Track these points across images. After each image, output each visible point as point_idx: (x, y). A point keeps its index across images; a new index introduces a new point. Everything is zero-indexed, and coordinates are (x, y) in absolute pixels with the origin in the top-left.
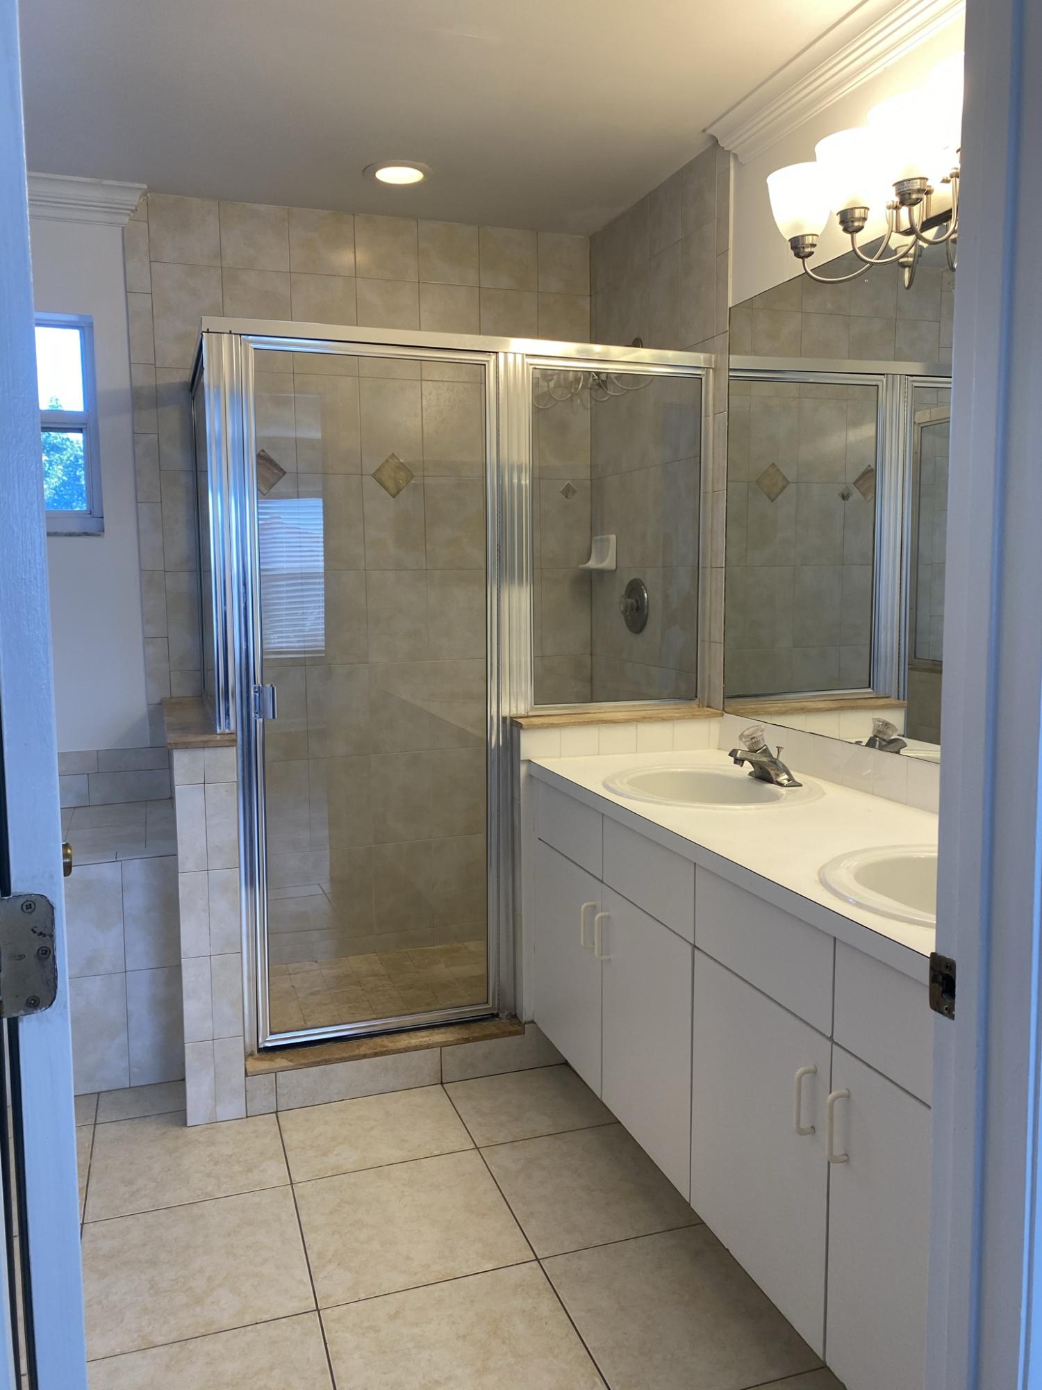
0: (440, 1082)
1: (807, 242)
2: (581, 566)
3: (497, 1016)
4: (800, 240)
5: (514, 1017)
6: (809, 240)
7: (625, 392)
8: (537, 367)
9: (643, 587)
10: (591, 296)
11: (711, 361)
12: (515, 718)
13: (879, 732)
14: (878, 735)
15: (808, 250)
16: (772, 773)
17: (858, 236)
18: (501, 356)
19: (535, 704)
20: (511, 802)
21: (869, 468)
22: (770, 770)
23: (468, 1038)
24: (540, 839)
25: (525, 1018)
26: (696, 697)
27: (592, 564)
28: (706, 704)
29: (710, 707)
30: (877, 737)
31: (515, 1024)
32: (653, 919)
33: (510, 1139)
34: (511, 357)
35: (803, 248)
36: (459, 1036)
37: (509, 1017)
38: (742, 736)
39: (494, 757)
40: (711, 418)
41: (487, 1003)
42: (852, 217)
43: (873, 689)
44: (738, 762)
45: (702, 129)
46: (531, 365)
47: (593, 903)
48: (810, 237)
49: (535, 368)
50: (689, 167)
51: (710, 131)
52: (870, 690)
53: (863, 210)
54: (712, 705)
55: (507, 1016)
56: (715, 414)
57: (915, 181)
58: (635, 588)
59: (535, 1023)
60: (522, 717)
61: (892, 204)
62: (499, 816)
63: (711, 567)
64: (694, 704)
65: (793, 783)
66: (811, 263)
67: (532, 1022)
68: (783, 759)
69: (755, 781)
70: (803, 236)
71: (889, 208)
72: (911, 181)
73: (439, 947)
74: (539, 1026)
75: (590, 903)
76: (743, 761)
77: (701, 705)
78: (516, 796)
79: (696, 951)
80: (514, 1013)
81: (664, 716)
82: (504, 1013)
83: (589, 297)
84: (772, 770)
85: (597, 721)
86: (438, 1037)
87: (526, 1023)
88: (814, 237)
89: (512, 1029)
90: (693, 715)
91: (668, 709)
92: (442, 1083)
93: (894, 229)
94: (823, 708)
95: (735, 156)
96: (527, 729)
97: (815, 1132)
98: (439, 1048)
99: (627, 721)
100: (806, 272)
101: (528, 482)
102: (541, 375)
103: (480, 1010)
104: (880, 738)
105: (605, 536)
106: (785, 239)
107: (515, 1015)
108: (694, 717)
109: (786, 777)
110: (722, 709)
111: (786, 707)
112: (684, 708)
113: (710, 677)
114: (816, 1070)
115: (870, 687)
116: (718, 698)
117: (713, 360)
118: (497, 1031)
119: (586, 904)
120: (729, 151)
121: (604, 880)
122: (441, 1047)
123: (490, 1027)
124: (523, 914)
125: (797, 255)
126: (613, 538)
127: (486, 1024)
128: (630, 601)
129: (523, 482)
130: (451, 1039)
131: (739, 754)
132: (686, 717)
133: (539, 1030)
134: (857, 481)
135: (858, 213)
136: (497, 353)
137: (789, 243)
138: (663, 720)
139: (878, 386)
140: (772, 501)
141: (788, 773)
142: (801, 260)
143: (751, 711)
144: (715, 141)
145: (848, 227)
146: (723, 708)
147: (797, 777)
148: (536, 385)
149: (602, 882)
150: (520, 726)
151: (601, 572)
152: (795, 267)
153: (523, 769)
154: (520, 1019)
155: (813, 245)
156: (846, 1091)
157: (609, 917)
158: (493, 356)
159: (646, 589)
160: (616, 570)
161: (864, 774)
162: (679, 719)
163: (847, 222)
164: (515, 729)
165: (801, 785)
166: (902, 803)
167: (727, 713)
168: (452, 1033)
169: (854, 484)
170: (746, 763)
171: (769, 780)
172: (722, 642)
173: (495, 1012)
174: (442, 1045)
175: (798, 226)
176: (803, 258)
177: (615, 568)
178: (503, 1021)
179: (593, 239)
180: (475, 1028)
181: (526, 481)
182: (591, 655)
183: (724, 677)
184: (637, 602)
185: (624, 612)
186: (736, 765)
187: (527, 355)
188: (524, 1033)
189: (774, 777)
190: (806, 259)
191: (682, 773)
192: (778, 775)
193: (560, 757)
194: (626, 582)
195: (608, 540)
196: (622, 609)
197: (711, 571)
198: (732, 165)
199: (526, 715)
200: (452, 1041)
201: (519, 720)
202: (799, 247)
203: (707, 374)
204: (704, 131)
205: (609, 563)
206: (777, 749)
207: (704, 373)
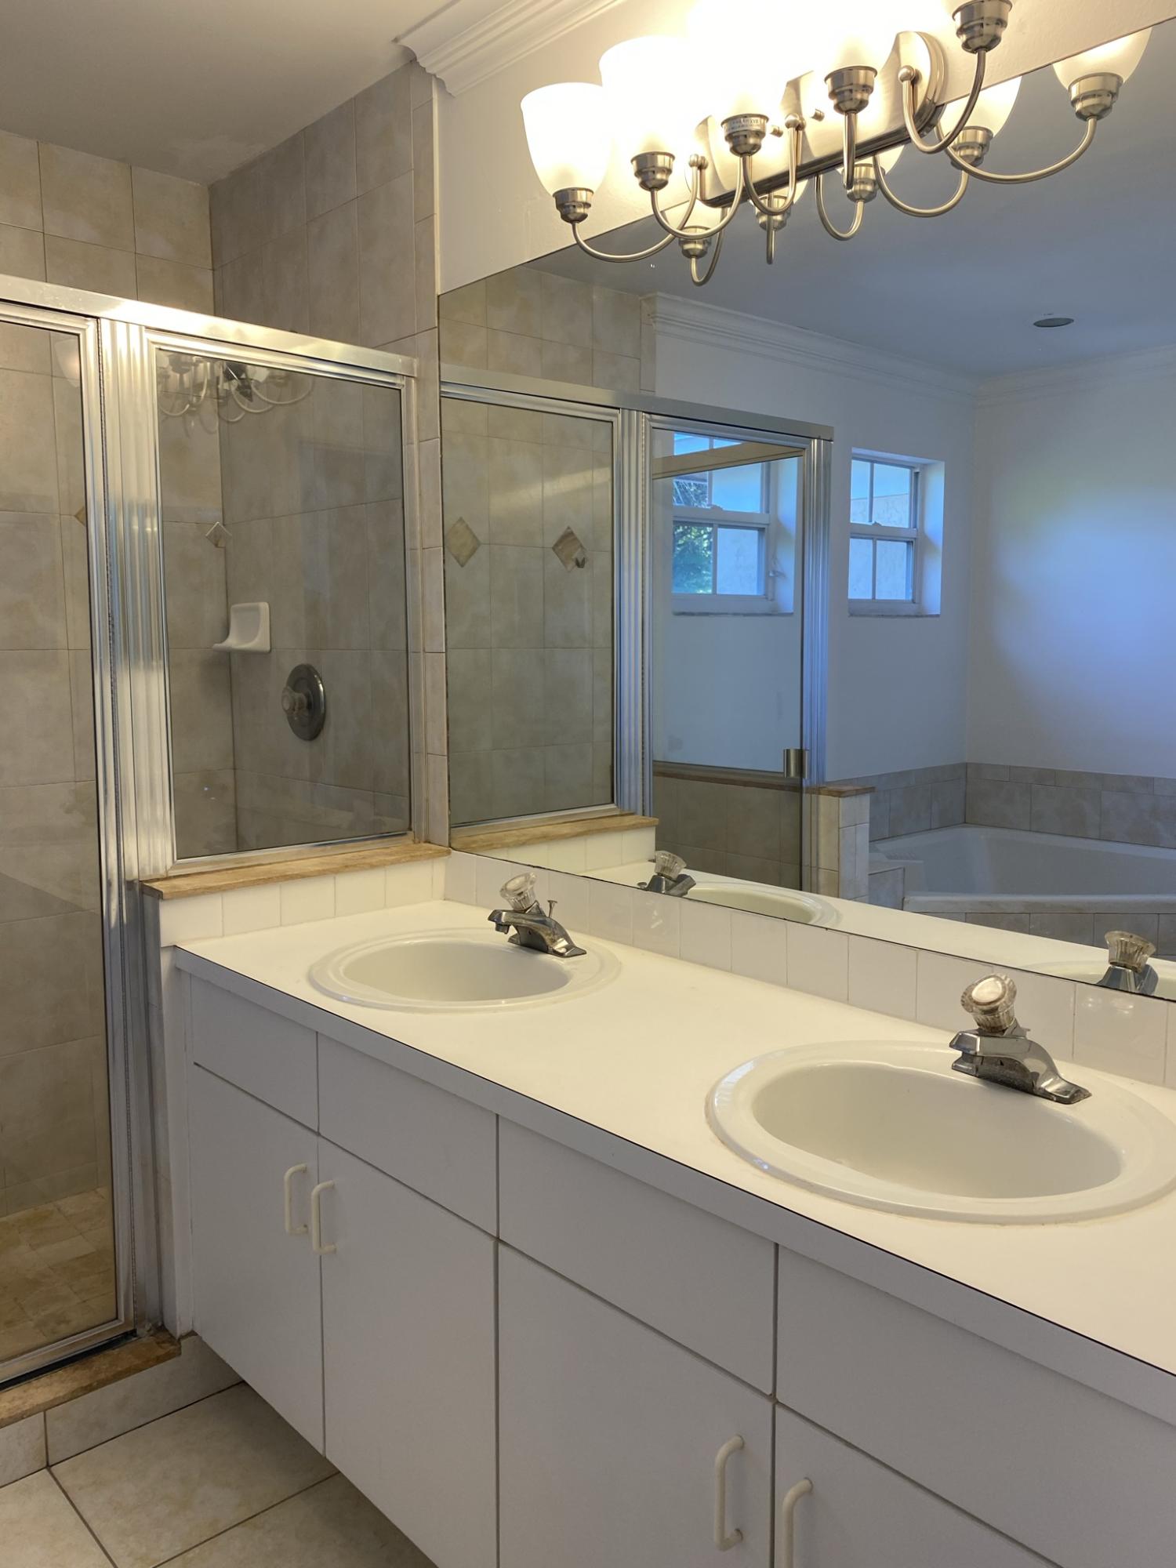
0: (45, 1464)
1: (579, 199)
2: (217, 645)
3: (133, 1333)
4: (570, 196)
5: (161, 1329)
6: (582, 196)
7: (270, 406)
8: (163, 347)
9: (316, 676)
10: (213, 270)
11: (413, 369)
12: (147, 881)
13: (664, 868)
14: (664, 873)
15: (580, 210)
16: (547, 938)
17: (661, 194)
18: (104, 324)
19: (178, 859)
20: (146, 1008)
21: (569, 530)
22: (543, 935)
23: (90, 1385)
24: (196, 1064)
25: (180, 1331)
26: (410, 829)
27: (233, 642)
28: (423, 839)
29: (429, 842)
30: (662, 875)
31: (163, 1342)
32: (419, 1196)
33: (179, 1549)
34: (121, 328)
35: (574, 206)
36: (75, 1385)
37: (152, 1332)
38: (504, 891)
39: (114, 941)
40: (415, 446)
41: (117, 1318)
42: (654, 167)
43: (617, 805)
44: (501, 927)
45: (393, 39)
46: (154, 343)
47: (303, 1165)
48: (584, 192)
49: (160, 349)
50: (367, 95)
51: (405, 42)
52: (613, 806)
53: (667, 158)
54: (431, 839)
55: (149, 1331)
56: (420, 442)
57: (753, 118)
58: (304, 678)
59: (196, 1334)
60: (158, 880)
61: (696, 160)
62: (125, 1034)
63: (424, 650)
64: (407, 840)
65: (573, 951)
66: (587, 230)
67: (192, 1333)
68: (557, 916)
69: (518, 949)
70: (574, 190)
71: (692, 165)
72: (749, 119)
73: (18, 1215)
74: (204, 1339)
75: (299, 1167)
76: (509, 926)
77: (417, 840)
78: (154, 1001)
79: (501, 1247)
80: (160, 1324)
81: (373, 861)
82: (144, 1327)
83: (211, 272)
84: (547, 934)
85: (277, 877)
86: (40, 1392)
87: (182, 1337)
88: (588, 192)
89: (160, 1352)
90: (412, 856)
91: (372, 850)
92: (48, 1466)
93: (698, 196)
94: (567, 834)
95: (441, 84)
96: (172, 899)
97: (742, 1538)
98: (42, 1413)
99: (321, 874)
100: (578, 243)
101: (156, 529)
102: (172, 363)
103: (107, 1332)
104: (666, 877)
105: (256, 604)
106: (549, 194)
107: (163, 1325)
108: (414, 859)
109: (565, 943)
110: (447, 844)
111: (524, 835)
112: (395, 846)
113: (427, 800)
114: (743, 1443)
115: (613, 802)
116: (442, 830)
117: (415, 366)
118: (137, 1362)
119: (291, 1170)
120: (430, 75)
121: (321, 1131)
122: (45, 1411)
123: (124, 1355)
124: (173, 1178)
125: (565, 217)
126: (264, 606)
127: (116, 1351)
128: (297, 695)
129: (149, 529)
130: (61, 1394)
131: (504, 918)
132: (403, 860)
133: (204, 1345)
134: (556, 545)
135: (661, 161)
136: (97, 318)
137: (554, 199)
138: (373, 867)
139: (612, 422)
140: (462, 566)
141: (567, 938)
142: (570, 225)
143: (485, 844)
144: (411, 60)
145: (648, 180)
146: (450, 844)
147: (579, 940)
148: (163, 377)
149: (318, 1134)
150: (158, 895)
151: (246, 655)
152: (561, 236)
153: (165, 961)
154: (171, 1331)
155: (587, 205)
156: (807, 1482)
157: (333, 1187)
158: (92, 323)
159: (321, 680)
160: (271, 651)
161: (653, 927)
162: (392, 863)
163: (647, 172)
164: (148, 900)
165: (584, 953)
166: (726, 971)
167: (454, 849)
168: (63, 1382)
169: (554, 549)
170: (512, 927)
171: (543, 948)
172: (446, 754)
173: (132, 1328)
174: (45, 1408)
175: (565, 175)
176: (573, 222)
177: (268, 648)
178: (144, 1340)
179: (213, 190)
180: (101, 1363)
181: (152, 527)
182: (235, 769)
183: (449, 801)
184: (308, 696)
185: (290, 714)
186: (498, 932)
187: (147, 328)
188: (180, 1354)
189: (548, 942)
190: (577, 224)
191: (417, 946)
192: (554, 941)
193: (223, 935)
194: (289, 668)
195: (257, 610)
196: (287, 707)
197: (424, 657)
198: (435, 96)
199: (165, 876)
200: (63, 1397)
201: (156, 885)
202: (568, 205)
203: (408, 384)
204: (396, 40)
205: (259, 641)
206: (549, 904)
207: (404, 383)
